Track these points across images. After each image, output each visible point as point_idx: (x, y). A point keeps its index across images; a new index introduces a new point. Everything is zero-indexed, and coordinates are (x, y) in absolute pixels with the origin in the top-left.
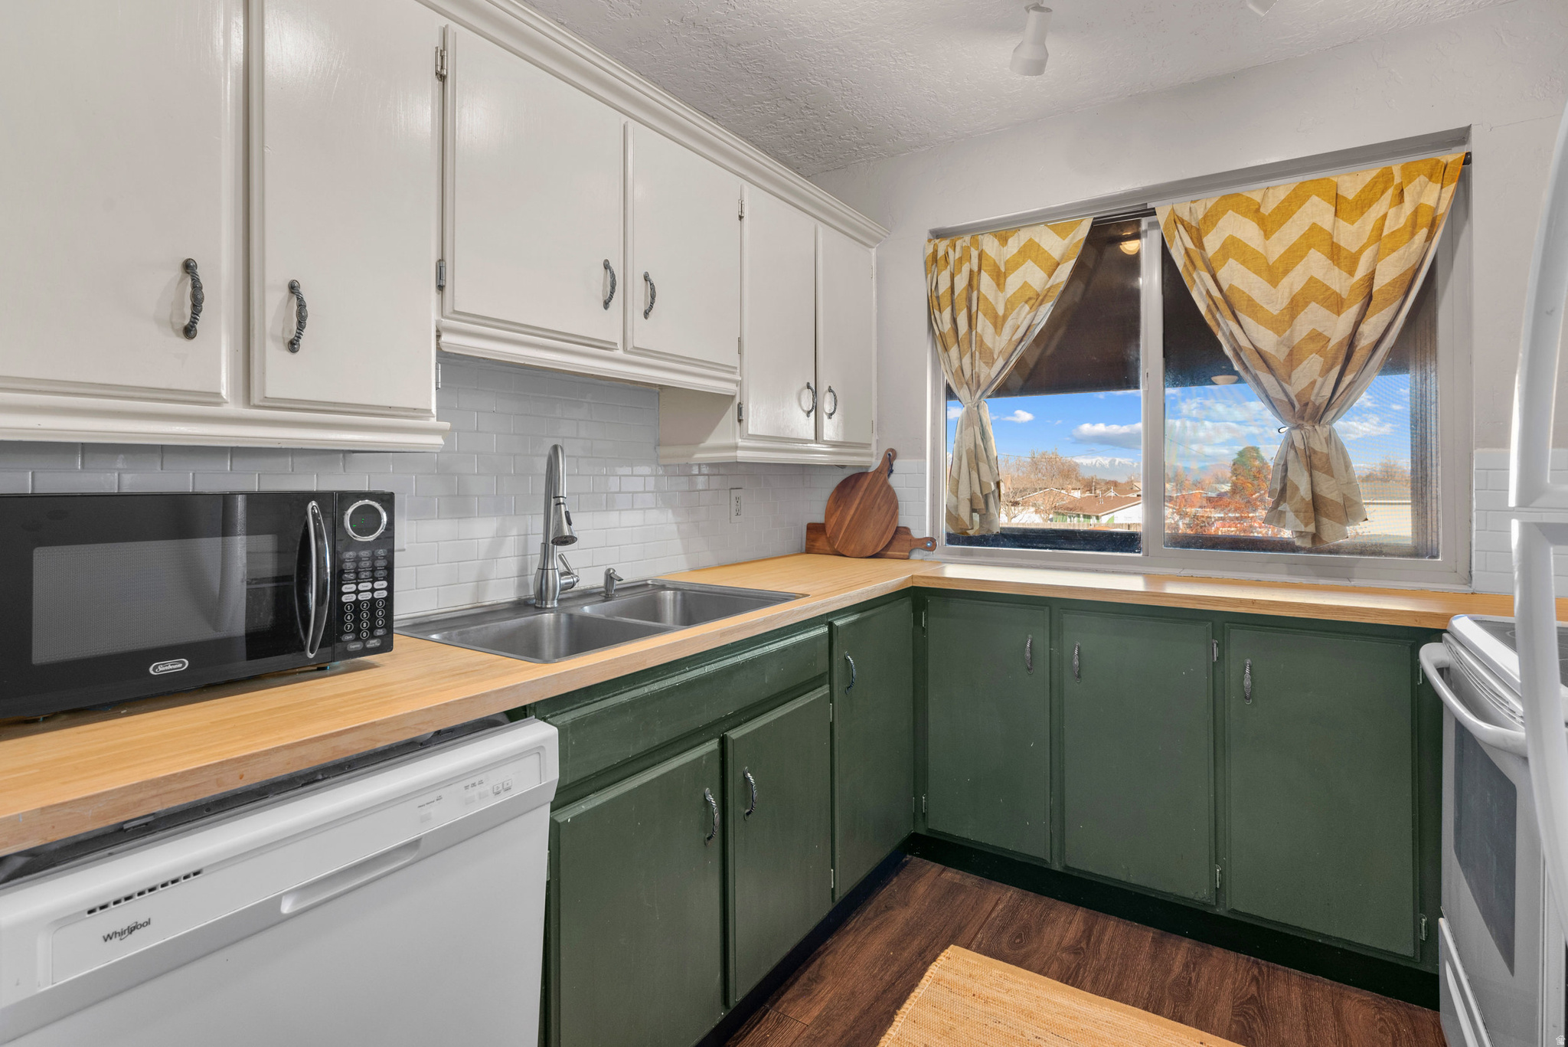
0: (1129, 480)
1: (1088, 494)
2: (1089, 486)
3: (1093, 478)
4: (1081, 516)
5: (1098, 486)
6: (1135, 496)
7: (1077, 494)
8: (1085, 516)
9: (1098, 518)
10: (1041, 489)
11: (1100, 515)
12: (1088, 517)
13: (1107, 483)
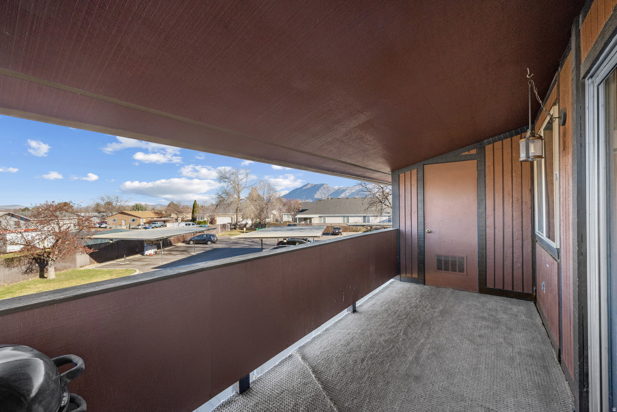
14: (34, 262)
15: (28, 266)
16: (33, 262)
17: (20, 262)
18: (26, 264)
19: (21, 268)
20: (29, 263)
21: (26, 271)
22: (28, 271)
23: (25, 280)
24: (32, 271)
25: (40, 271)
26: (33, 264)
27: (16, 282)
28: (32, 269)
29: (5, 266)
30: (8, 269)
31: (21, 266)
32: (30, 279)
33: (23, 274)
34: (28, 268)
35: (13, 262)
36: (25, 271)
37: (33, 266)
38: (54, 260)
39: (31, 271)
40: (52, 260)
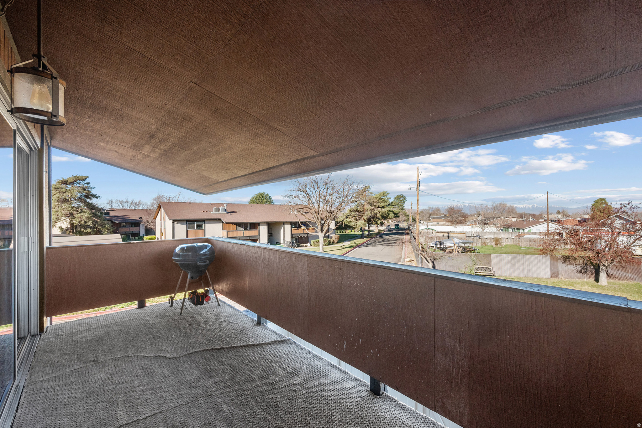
0: (540, 213)
1: (521, 219)
2: (521, 216)
3: (523, 213)
4: (516, 229)
5: (526, 216)
6: (543, 220)
7: (514, 220)
8: (517, 229)
9: (523, 230)
10: (496, 218)
11: (524, 228)
12: (519, 229)
13: (530, 215)
14: (589, 264)
15: (583, 266)
16: (587, 264)
17: (575, 261)
18: (581, 263)
19: (576, 266)
20: (584, 264)
21: (581, 270)
22: (583, 271)
23: (581, 280)
24: (587, 272)
25: (595, 274)
26: (588, 265)
27: (572, 279)
28: (586, 270)
29: (563, 262)
30: (564, 265)
31: (576, 265)
32: (585, 280)
33: (578, 272)
34: (583, 268)
35: (569, 260)
36: (579, 270)
37: (588, 267)
38: (605, 266)
39: (585, 272)
40: (603, 265)
